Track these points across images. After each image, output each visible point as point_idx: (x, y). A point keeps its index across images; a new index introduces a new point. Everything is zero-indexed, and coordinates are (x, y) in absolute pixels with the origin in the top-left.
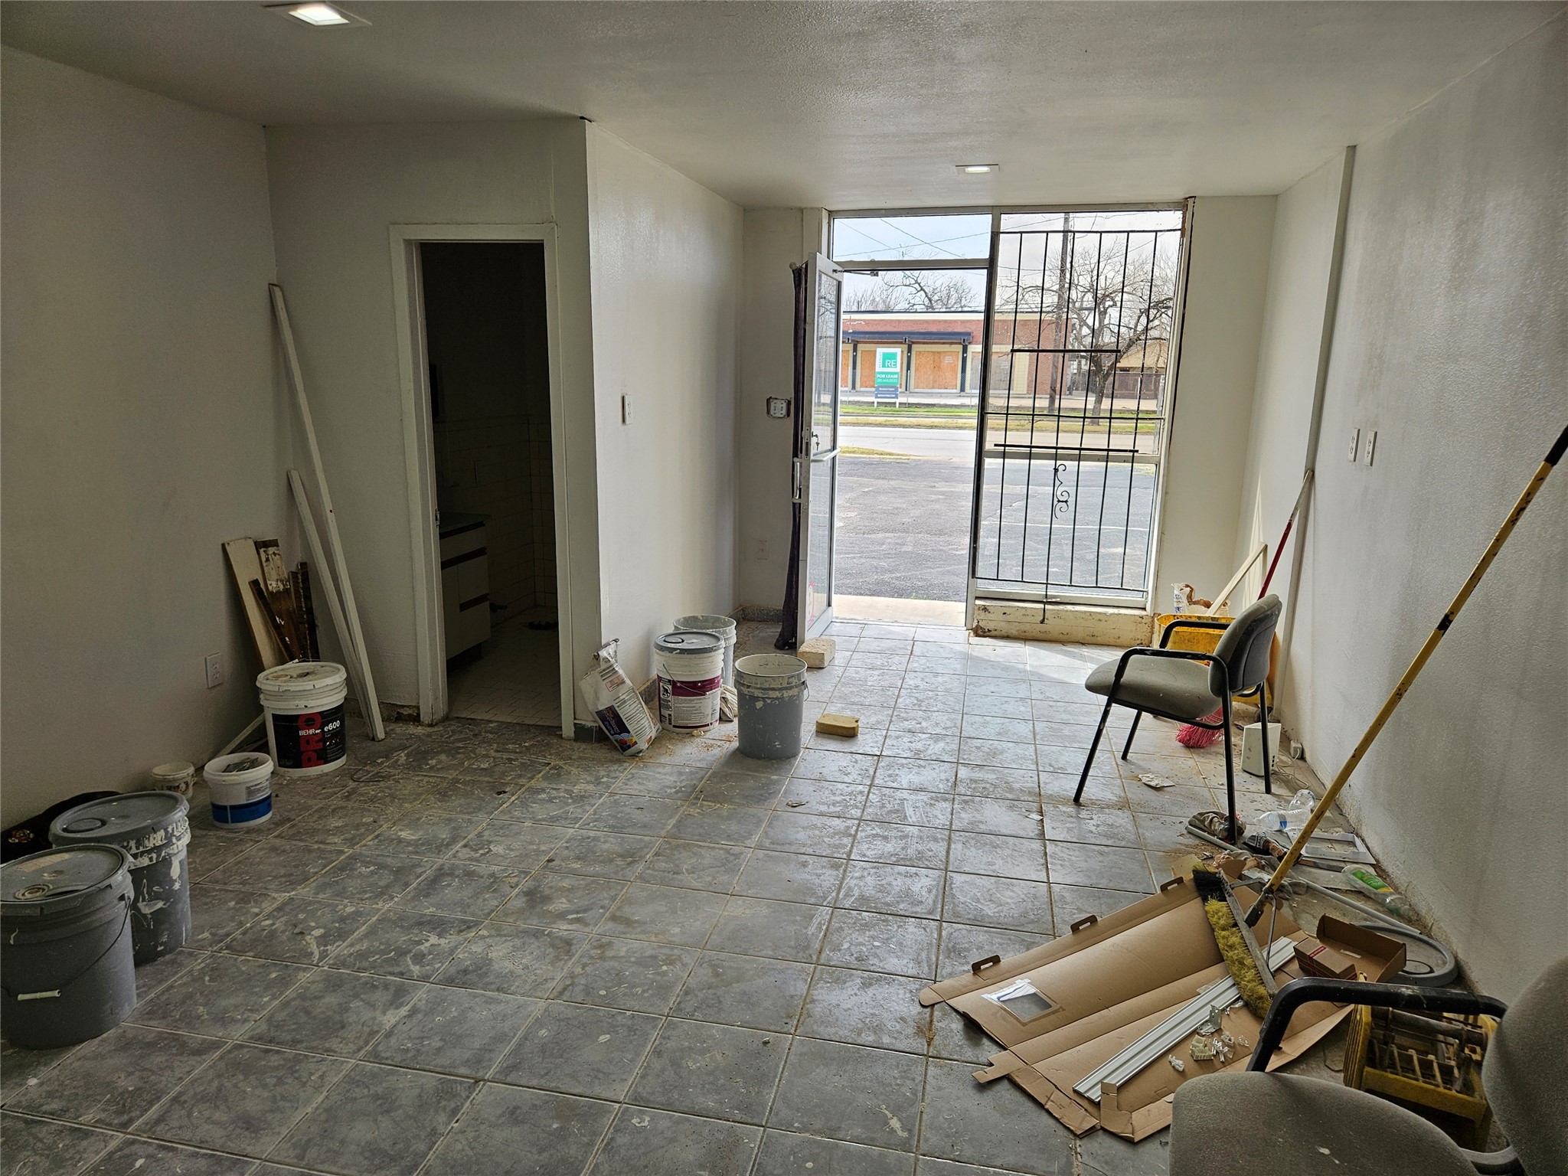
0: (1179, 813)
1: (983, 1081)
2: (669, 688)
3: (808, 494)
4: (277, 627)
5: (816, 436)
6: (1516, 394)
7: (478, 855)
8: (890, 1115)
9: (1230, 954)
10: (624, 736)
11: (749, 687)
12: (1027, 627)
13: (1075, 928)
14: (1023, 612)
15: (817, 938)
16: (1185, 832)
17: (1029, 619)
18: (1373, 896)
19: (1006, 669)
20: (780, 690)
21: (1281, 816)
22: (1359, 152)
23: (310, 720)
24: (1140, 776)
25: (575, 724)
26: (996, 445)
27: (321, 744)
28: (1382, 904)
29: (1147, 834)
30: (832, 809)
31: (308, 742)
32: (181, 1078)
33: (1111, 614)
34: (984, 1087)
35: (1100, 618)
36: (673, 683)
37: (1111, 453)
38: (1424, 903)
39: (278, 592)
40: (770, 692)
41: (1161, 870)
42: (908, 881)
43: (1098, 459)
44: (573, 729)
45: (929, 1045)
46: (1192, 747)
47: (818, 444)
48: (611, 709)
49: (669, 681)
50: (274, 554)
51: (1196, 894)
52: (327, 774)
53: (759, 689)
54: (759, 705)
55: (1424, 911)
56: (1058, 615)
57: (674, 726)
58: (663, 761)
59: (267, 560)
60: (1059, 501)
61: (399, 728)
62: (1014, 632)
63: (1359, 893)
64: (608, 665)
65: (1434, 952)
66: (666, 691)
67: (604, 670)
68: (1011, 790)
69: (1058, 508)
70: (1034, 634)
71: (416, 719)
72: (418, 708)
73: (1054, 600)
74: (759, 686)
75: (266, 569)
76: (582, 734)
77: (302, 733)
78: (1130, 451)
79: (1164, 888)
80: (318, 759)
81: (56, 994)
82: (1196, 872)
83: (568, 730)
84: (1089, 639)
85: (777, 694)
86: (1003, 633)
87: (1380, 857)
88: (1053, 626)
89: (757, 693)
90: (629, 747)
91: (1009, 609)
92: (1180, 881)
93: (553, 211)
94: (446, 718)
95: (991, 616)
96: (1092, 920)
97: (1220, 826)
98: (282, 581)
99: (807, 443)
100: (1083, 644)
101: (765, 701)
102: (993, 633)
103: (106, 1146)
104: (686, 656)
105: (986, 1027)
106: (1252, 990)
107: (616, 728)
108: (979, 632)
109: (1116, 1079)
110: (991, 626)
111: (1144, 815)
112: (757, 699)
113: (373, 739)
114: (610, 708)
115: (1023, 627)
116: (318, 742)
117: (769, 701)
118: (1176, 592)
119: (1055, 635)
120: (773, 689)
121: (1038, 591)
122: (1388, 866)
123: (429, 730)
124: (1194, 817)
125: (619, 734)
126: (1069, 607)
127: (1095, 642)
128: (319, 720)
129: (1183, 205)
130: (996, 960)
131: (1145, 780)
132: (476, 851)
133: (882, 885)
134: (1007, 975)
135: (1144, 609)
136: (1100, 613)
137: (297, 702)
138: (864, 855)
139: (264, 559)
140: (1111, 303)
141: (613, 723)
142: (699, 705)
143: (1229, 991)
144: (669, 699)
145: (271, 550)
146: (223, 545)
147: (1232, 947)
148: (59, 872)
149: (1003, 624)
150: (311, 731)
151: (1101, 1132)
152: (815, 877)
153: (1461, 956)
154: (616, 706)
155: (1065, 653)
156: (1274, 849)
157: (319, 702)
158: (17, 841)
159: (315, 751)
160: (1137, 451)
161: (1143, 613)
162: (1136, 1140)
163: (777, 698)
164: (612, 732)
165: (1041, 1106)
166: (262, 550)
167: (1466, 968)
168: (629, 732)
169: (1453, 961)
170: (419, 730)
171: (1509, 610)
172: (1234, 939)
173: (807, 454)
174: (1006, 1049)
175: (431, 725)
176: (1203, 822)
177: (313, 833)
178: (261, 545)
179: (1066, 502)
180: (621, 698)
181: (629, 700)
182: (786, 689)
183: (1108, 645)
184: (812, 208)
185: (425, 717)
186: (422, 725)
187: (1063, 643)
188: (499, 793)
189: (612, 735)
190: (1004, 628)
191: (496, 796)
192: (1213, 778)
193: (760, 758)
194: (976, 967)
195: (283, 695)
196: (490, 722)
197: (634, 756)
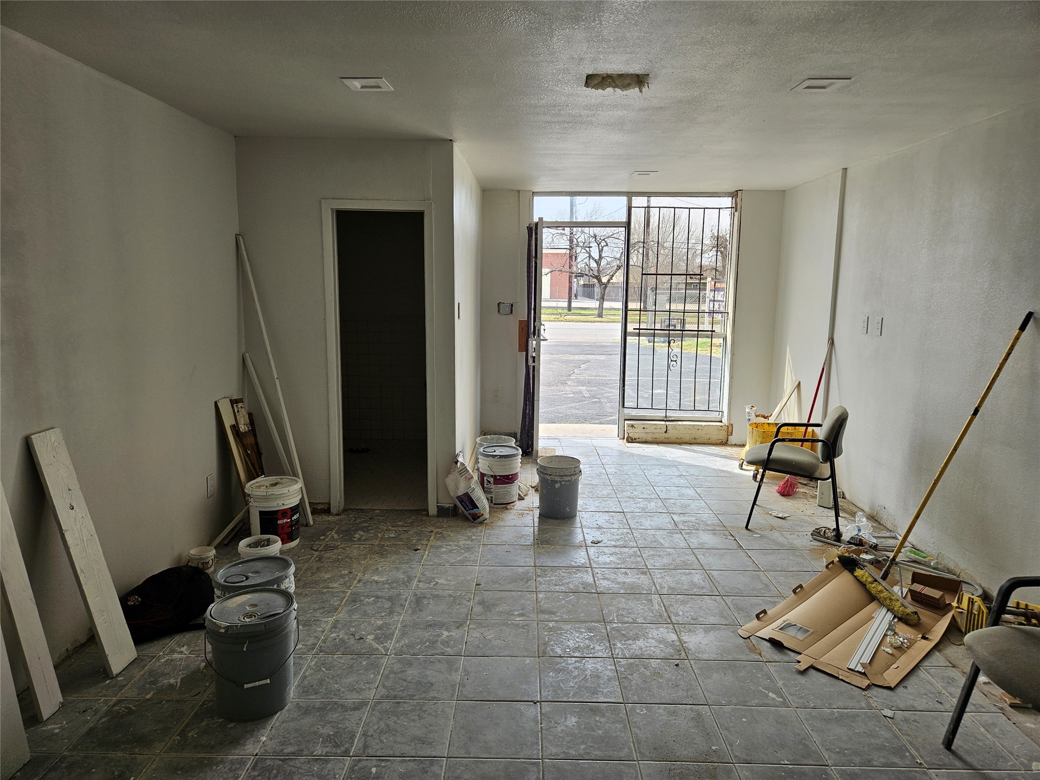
0: (802, 530)
1: (802, 669)
2: (492, 480)
3: (539, 360)
4: (248, 455)
5: (544, 325)
6: (987, 297)
7: (432, 586)
8: (767, 692)
9: (882, 595)
10: (475, 510)
11: (550, 475)
12: (657, 436)
13: (794, 591)
14: (655, 427)
15: (662, 610)
16: (812, 539)
17: (658, 431)
18: (923, 562)
19: (657, 460)
20: (570, 476)
21: (857, 526)
22: (849, 171)
23: (285, 513)
24: (770, 512)
25: (438, 506)
26: (634, 329)
27: (290, 529)
28: (929, 566)
29: (794, 542)
30: (618, 543)
31: (283, 528)
32: (357, 724)
33: (705, 426)
34: (803, 672)
35: (698, 428)
36: (494, 477)
37: (699, 333)
38: (952, 562)
39: (245, 432)
40: (565, 478)
41: (814, 559)
42: (689, 577)
43: (693, 336)
44: (436, 508)
45: (761, 656)
46: (786, 496)
47: (544, 330)
48: (467, 495)
49: (492, 476)
50: (241, 407)
51: (843, 569)
52: (293, 548)
53: (558, 476)
54: (557, 486)
55: (953, 567)
56: (674, 427)
57: (494, 504)
58: (500, 524)
59: (238, 411)
60: (672, 361)
61: (319, 518)
62: (650, 439)
63: (914, 562)
64: (463, 467)
65: (971, 586)
66: (490, 482)
67: (461, 470)
68: (707, 525)
69: (671, 366)
70: (661, 439)
71: (327, 511)
72: (329, 504)
73: (670, 419)
74: (557, 474)
75: (238, 417)
76: (443, 512)
77: (279, 522)
78: (711, 331)
79: (827, 567)
80: (288, 539)
81: (268, 681)
82: (839, 557)
83: (432, 510)
84: (693, 441)
85: (569, 478)
86: (644, 440)
87: (915, 543)
88: (672, 434)
89: (557, 479)
90: (479, 517)
91: (646, 425)
92: (832, 562)
93: (431, 194)
94: (345, 510)
95: (636, 430)
96: (801, 586)
97: (830, 534)
98: (247, 425)
99: (539, 329)
100: (691, 444)
101: (561, 483)
102: (637, 440)
103: (345, 765)
104: (503, 459)
105: (785, 644)
106: (902, 611)
107: (469, 505)
108: (631, 440)
109: (866, 659)
110: (636, 436)
111: (786, 532)
112: (556, 482)
113: (307, 525)
114: (466, 493)
115: (655, 436)
116: (288, 527)
117: (563, 483)
118: (747, 410)
119: (673, 439)
120: (566, 476)
121: (661, 414)
122: (918, 547)
123: (337, 517)
124: (813, 531)
125: (472, 510)
126: (680, 423)
127: (696, 442)
128: (289, 513)
129: (734, 195)
130: (764, 612)
131: (774, 514)
132: (429, 583)
133: (676, 580)
134: (775, 619)
135: (721, 422)
136: (698, 425)
137: (278, 502)
138: (655, 566)
139: (236, 411)
140: (605, 244)
141: (468, 503)
142: (510, 489)
143: (887, 615)
144: (492, 487)
145: (240, 405)
146: (216, 403)
147: (881, 592)
148: (254, 605)
149: (643, 434)
150: (285, 521)
151: (873, 686)
152: (636, 580)
153: (983, 585)
154: (469, 492)
155: (684, 449)
156: (866, 543)
157: (291, 501)
158: (133, 603)
159: (287, 533)
160: (714, 331)
161: (721, 424)
162: (893, 687)
163: (568, 481)
164: (467, 509)
165: (837, 678)
166: (235, 405)
167: (989, 591)
168: (478, 508)
169: (982, 590)
170: (331, 518)
171: (997, 405)
172: (880, 588)
173: (539, 336)
174: (801, 654)
175: (337, 515)
176: (819, 533)
177: (316, 583)
178: (233, 402)
179: (676, 361)
180: (472, 487)
181: (476, 487)
182: (573, 475)
183: (704, 444)
184: (525, 191)
185: (334, 510)
186: (332, 515)
187: (680, 444)
188: (416, 550)
189: (467, 511)
190: (644, 437)
191: (414, 552)
192: (806, 511)
193: (557, 518)
194: (758, 616)
195: (266, 498)
196: (377, 510)
197: (481, 523)
